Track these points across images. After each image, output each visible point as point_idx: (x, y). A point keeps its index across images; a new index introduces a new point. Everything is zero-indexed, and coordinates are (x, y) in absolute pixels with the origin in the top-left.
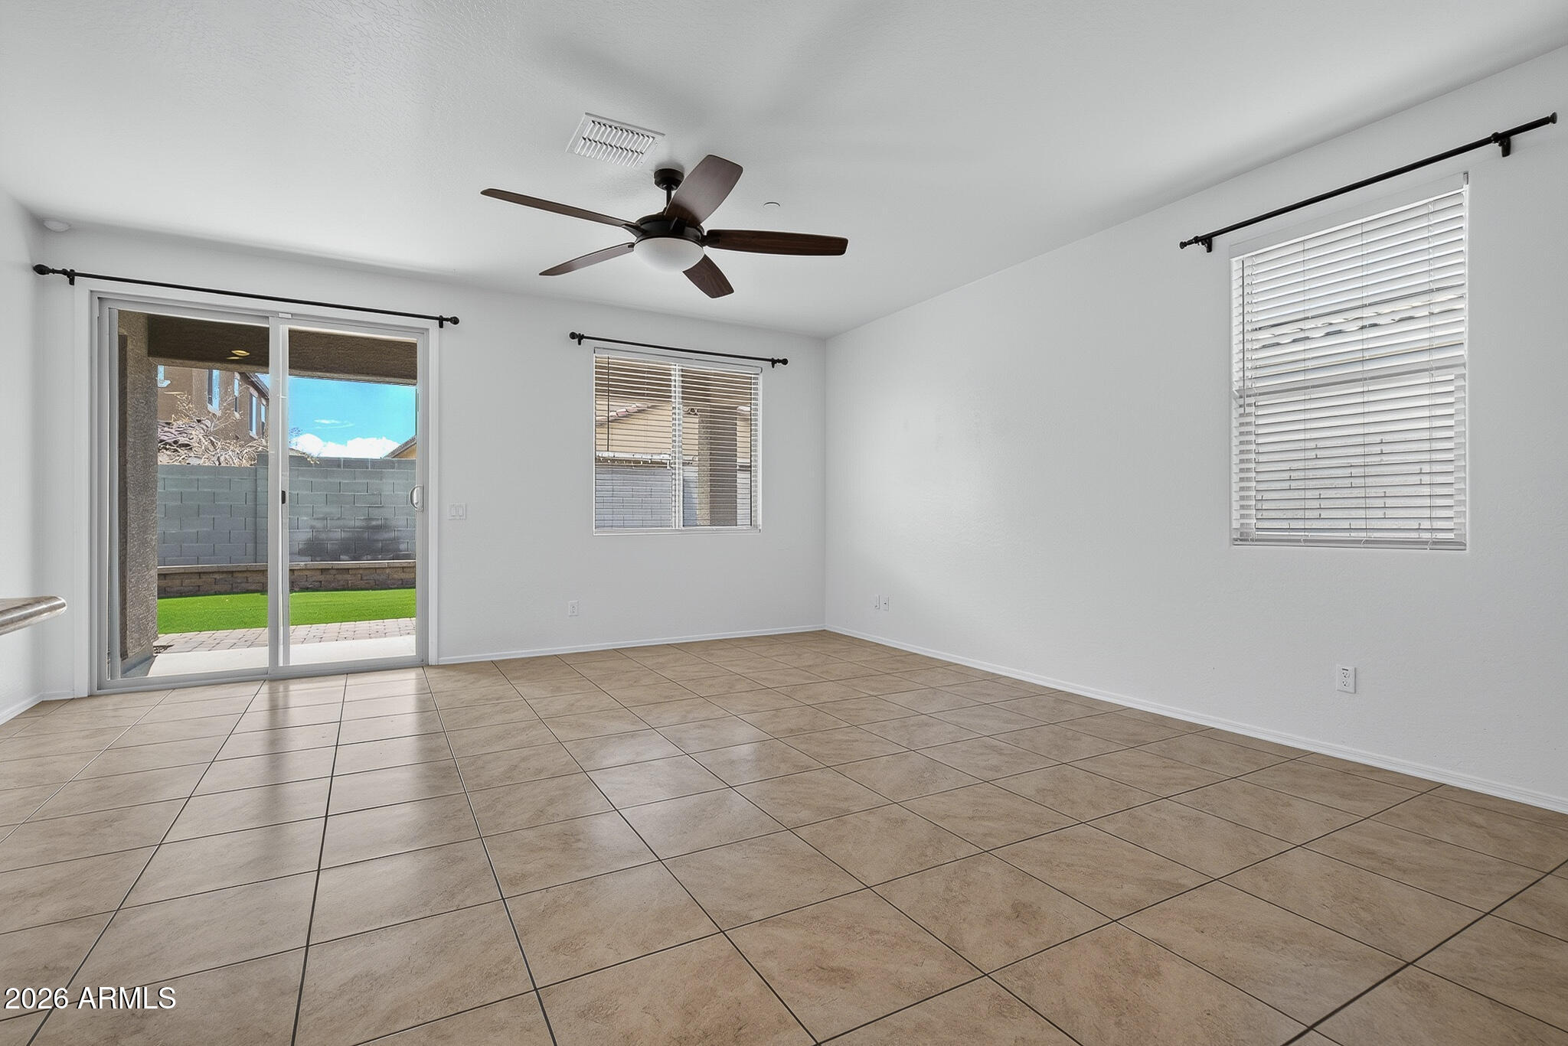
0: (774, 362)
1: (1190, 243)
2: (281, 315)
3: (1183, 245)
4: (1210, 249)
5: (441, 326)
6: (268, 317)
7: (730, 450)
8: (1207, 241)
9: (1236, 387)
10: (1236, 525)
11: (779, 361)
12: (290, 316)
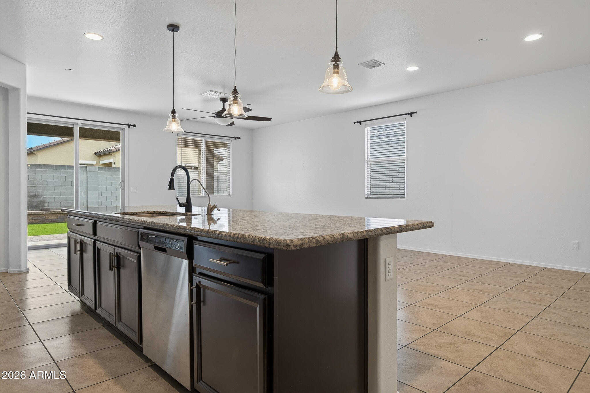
0: (235, 138)
1: (356, 123)
2: (78, 124)
3: (354, 123)
4: (361, 124)
5: (129, 127)
6: (74, 125)
7: (211, 166)
8: (360, 122)
9: (366, 160)
10: (366, 193)
11: (237, 138)
12: (81, 124)
